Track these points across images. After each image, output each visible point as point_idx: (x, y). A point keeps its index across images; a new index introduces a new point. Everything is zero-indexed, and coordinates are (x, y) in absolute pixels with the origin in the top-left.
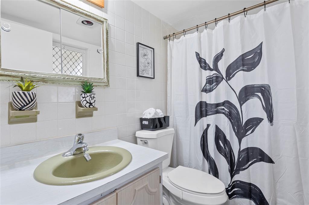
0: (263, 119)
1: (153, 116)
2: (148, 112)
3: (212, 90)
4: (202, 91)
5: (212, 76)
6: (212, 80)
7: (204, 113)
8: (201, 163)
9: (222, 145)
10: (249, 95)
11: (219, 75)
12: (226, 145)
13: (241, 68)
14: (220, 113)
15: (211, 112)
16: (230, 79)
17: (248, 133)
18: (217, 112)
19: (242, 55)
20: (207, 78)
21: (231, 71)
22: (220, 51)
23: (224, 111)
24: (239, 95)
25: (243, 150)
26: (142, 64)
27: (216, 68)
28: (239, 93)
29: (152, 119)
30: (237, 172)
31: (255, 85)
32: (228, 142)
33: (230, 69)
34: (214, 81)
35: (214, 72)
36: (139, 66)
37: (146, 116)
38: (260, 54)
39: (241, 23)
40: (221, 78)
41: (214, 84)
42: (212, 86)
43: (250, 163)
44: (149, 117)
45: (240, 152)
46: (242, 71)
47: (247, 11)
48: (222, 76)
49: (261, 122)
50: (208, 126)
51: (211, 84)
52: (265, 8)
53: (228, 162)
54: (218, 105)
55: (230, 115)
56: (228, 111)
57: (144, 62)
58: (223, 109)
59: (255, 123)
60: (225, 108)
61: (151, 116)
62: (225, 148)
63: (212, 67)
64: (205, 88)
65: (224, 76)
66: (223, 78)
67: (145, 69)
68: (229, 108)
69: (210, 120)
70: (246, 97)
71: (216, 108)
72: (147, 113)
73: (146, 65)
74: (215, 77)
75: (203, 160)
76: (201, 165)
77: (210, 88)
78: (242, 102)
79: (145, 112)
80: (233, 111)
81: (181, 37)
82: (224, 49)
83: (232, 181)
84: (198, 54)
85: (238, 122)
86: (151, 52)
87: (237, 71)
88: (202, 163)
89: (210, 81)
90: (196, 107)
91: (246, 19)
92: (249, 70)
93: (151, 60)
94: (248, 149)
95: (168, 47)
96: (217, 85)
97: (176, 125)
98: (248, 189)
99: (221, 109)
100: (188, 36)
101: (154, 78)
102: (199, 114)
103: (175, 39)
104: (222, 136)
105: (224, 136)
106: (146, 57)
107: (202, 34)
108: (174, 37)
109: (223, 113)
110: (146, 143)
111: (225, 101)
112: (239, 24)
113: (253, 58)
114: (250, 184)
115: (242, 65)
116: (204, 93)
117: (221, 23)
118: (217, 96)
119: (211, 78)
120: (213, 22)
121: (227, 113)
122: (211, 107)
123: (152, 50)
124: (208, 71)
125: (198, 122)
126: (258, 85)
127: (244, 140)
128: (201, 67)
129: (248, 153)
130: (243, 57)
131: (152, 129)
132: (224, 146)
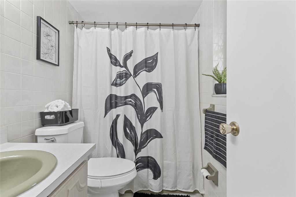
0: (157, 108)
1: (62, 109)
2: (55, 105)
3: (122, 85)
4: (112, 85)
5: (122, 72)
6: (122, 76)
7: (114, 105)
8: (109, 151)
9: (128, 131)
10: (149, 90)
11: (127, 72)
12: (132, 131)
13: (145, 69)
14: (128, 104)
15: (121, 104)
16: (136, 76)
17: (147, 119)
18: (126, 104)
19: (146, 59)
20: (118, 73)
21: (137, 70)
22: (129, 51)
23: (131, 103)
24: (142, 90)
25: (144, 133)
26: (44, 45)
27: (125, 66)
28: (143, 88)
29: (60, 112)
30: (140, 150)
31: (152, 83)
32: (134, 128)
33: (136, 68)
34: (124, 76)
35: (124, 69)
36: (41, 47)
37: (51, 109)
38: (156, 61)
39: (145, 33)
40: (129, 75)
41: (123, 80)
42: (122, 81)
43: (148, 141)
44: (56, 110)
45: (142, 134)
46: (145, 71)
47: (149, 26)
48: (130, 73)
49: (156, 110)
50: (118, 116)
51: (121, 79)
52: (160, 28)
53: (133, 145)
54: (126, 98)
55: (136, 106)
56: (134, 102)
57: (47, 43)
58: (131, 101)
59: (152, 111)
60: (132, 100)
61: (60, 109)
62: (131, 133)
63: (122, 65)
64: (115, 82)
65: (132, 74)
66: (131, 75)
67: (47, 52)
68: (135, 100)
69: (120, 110)
70: (147, 91)
71: (125, 100)
72: (52, 106)
73: (50, 47)
74: (124, 73)
75: (112, 148)
76: (110, 152)
77: (121, 83)
78: (144, 96)
79: (48, 104)
80: (137, 102)
81: (91, 28)
82: (132, 50)
83: (136, 159)
84: (109, 50)
85: (141, 111)
86: (54, 33)
87: (142, 70)
88: (111, 151)
89: (120, 76)
90: (106, 99)
91: (148, 31)
92: (149, 71)
93: (55, 42)
94: (147, 131)
95: (75, 33)
96: (126, 80)
97: (84, 118)
98: (146, 161)
99: (129, 101)
100: (99, 29)
101: (58, 65)
102: (108, 106)
103: (83, 28)
104: (129, 124)
105: (130, 124)
106: (49, 38)
107: (113, 32)
108: (83, 26)
109: (130, 104)
110: (53, 141)
111: (132, 94)
112: (144, 33)
113: (152, 63)
114: (148, 157)
115: (145, 66)
116: (114, 87)
117: (131, 28)
118: (126, 90)
119: (121, 74)
120: (124, 25)
121: (133, 104)
122: (121, 99)
123: (57, 32)
124: (118, 67)
125: (108, 114)
126: (155, 83)
127: (145, 125)
128: (111, 62)
129: (147, 134)
130: (146, 60)
131: (61, 123)
132: (130, 131)
